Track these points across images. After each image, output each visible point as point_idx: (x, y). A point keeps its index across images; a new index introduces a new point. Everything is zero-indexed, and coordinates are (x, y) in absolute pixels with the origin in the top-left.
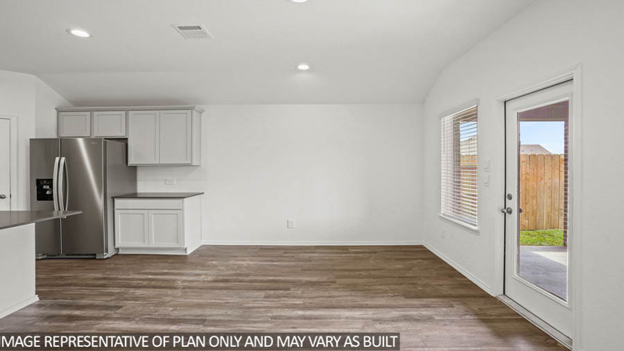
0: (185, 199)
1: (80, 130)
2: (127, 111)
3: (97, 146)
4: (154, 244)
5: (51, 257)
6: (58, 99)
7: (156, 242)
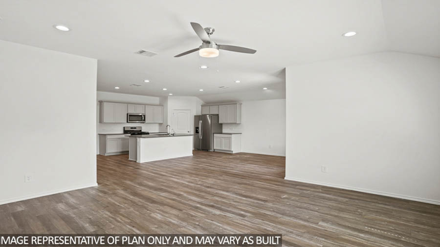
0: (233, 135)
1: (206, 112)
2: (218, 105)
3: (211, 116)
4: (224, 149)
5: (198, 150)
6: (202, 102)
7: (224, 148)
